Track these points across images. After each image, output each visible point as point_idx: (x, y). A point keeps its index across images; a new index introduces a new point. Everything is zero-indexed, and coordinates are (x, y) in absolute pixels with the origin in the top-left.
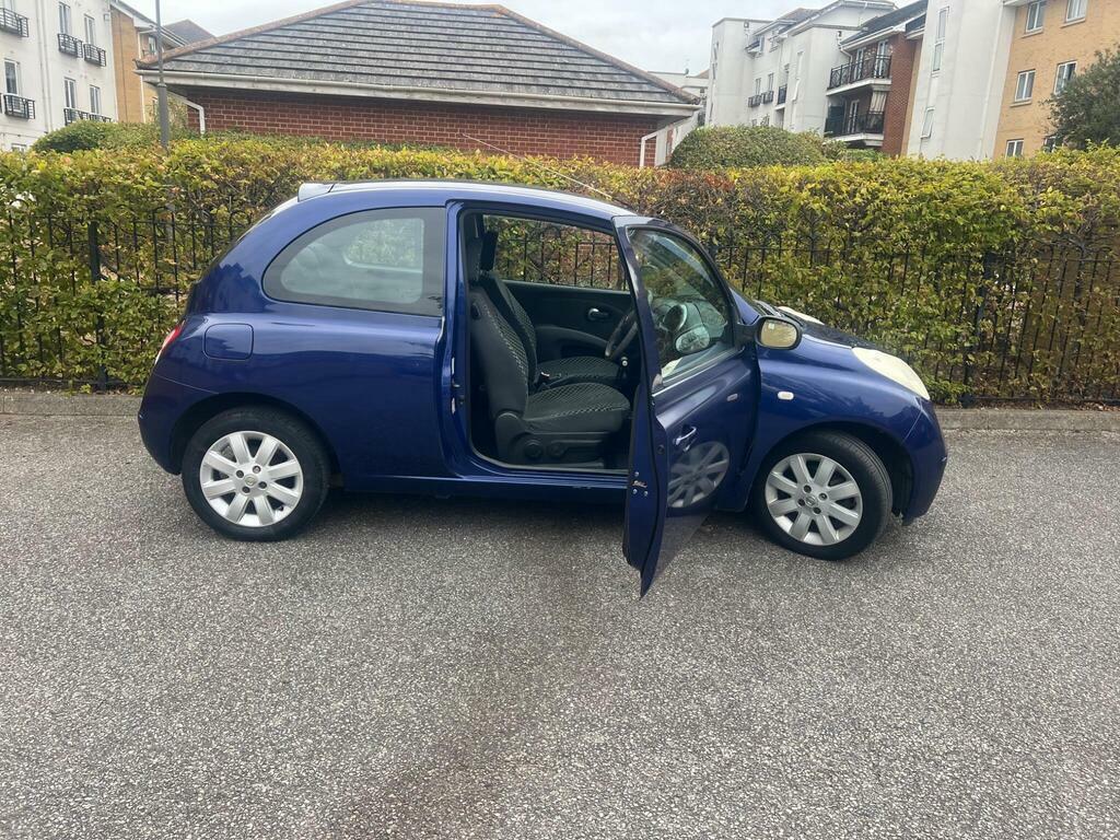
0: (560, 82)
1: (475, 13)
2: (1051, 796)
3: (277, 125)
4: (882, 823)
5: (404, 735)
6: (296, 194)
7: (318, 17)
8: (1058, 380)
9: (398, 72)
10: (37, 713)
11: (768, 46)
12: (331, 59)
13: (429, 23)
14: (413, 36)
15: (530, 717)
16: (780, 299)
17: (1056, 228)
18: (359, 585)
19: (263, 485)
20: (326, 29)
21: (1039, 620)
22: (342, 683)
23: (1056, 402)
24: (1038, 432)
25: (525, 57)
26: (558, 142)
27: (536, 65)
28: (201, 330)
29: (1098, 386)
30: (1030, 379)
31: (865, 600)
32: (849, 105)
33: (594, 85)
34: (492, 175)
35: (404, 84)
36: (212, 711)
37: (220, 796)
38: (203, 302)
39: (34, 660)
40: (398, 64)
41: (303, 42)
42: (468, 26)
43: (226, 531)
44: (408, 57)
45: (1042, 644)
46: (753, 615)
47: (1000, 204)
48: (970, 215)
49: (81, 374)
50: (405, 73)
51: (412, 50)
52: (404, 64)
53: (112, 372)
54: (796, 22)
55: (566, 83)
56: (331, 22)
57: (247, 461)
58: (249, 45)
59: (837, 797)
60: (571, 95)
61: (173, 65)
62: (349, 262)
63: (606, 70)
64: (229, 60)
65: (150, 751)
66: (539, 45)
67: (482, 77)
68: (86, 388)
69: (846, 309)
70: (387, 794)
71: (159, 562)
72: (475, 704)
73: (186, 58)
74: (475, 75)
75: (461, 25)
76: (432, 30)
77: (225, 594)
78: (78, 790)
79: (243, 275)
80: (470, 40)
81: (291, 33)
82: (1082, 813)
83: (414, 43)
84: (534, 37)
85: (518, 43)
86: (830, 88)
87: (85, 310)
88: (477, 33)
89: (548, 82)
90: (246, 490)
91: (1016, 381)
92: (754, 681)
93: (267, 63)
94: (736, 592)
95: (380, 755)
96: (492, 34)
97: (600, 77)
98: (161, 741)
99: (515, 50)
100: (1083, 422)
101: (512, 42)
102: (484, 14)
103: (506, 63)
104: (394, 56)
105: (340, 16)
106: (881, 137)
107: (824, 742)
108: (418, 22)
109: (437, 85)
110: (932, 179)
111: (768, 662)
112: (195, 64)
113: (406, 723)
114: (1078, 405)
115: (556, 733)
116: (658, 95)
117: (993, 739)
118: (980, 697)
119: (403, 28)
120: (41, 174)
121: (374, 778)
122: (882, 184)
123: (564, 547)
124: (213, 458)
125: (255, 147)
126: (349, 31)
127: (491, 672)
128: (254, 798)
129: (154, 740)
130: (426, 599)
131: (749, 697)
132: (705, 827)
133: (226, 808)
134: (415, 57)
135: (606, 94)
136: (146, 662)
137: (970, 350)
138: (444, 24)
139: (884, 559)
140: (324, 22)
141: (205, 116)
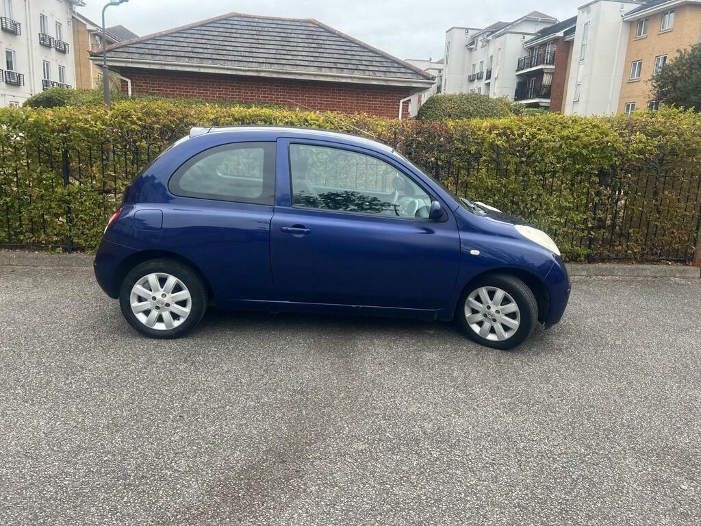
0: (350, 66)
1: (298, 24)
2: (617, 477)
3: (176, 91)
4: (520, 490)
5: (249, 445)
6: (188, 133)
7: (202, 26)
8: (644, 247)
9: (251, 59)
10: (36, 433)
11: (480, 44)
12: (210, 51)
13: (270, 30)
14: (260, 37)
15: (323, 435)
16: (478, 198)
17: (641, 156)
18: (224, 363)
19: (168, 305)
20: (207, 33)
21: (621, 383)
22: (214, 417)
23: (643, 259)
24: (632, 277)
25: (328, 51)
26: (349, 102)
27: (336, 56)
28: (132, 213)
29: (668, 250)
30: (628, 246)
31: (521, 372)
32: (529, 81)
33: (371, 68)
34: (306, 123)
35: (255, 67)
36: (138, 432)
37: (143, 477)
38: (132, 197)
39: (33, 405)
40: (251, 54)
41: (192, 40)
42: (294, 31)
43: (145, 332)
44: (257, 50)
45: (621, 396)
46: (455, 380)
47: (608, 142)
48: (590, 148)
49: (56, 242)
50: (255, 60)
51: (259, 46)
52: (254, 55)
53: (76, 240)
54: (497, 30)
55: (354, 67)
56: (210, 29)
57: (158, 290)
58: (159, 42)
59: (496, 477)
60: (357, 74)
61: (112, 54)
62: (220, 175)
63: (378, 59)
64: (147, 51)
65: (102, 453)
66: (338, 43)
67: (302, 63)
68: (60, 249)
69: (517, 204)
70: (239, 476)
71: (105, 351)
72: (291, 428)
73: (120, 50)
74: (298, 62)
75: (290, 31)
76: (272, 34)
77: (145, 368)
78: (61, 474)
79: (156, 181)
80: (295, 40)
81: (185, 35)
82: (635, 486)
83: (261, 42)
84: (334, 39)
85: (325, 42)
86: (517, 71)
87: (60, 203)
88: (300, 36)
89: (343, 66)
90: (158, 308)
91: (620, 247)
92: (453, 415)
93: (170, 53)
94: (446, 367)
95: (236, 455)
96: (309, 37)
97: (374, 63)
98: (108, 448)
99: (323, 46)
100: (659, 271)
101: (321, 42)
102: (304, 24)
103: (317, 55)
104: (249, 50)
105: (215, 25)
106: (549, 101)
107: (491, 448)
108: (264, 29)
109: (275, 68)
110: (568, 127)
111: (462, 405)
112: (126, 54)
113: (251, 438)
114: (657, 261)
115: (337, 444)
116: (410, 75)
117: (588, 447)
118: (582, 424)
119: (254, 32)
120: (34, 121)
121: (232, 468)
122: (539, 130)
123: (346, 342)
124: (138, 288)
125: (163, 105)
126: (221, 34)
127: (301, 411)
128: (163, 478)
129: (105, 448)
130: (264, 371)
131: (450, 424)
132: (419, 493)
133: (147, 484)
134: (261, 50)
135: (378, 74)
136: (99, 406)
137: (592, 228)
138: (280, 30)
139: (534, 349)
140: (205, 28)
141: (132, 85)
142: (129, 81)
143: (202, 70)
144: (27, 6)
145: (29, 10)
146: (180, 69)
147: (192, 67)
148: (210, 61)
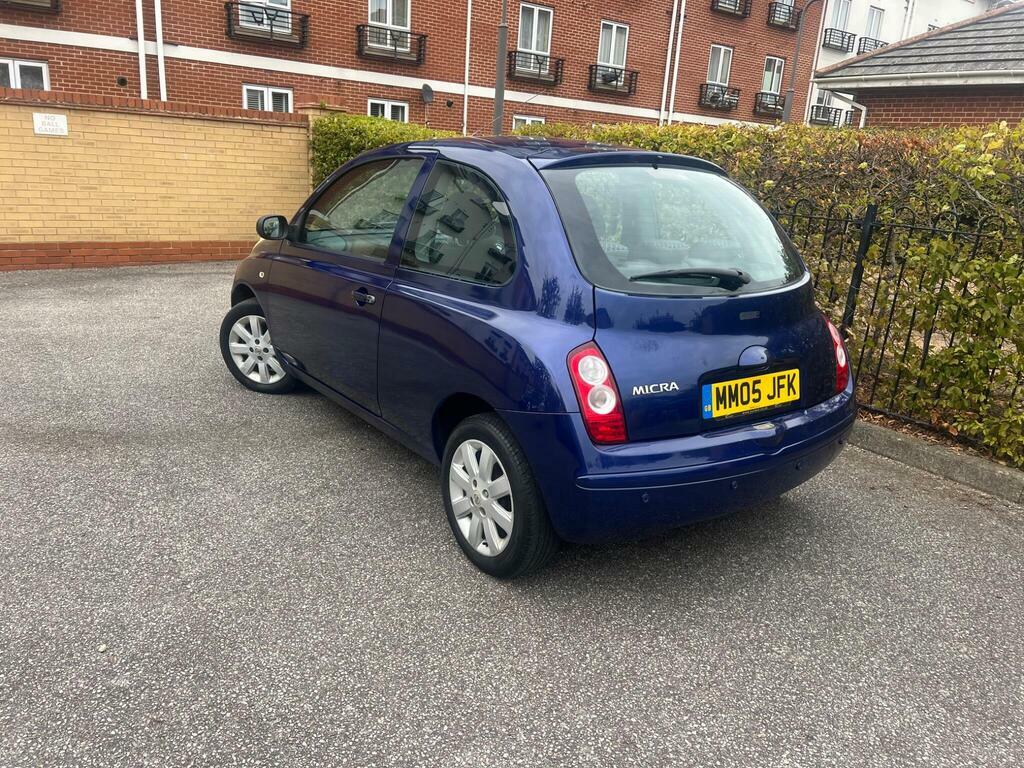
41: (989, 33)
58: (929, 44)
61: (845, 71)
81: (982, 27)
112: (864, 69)
141: (867, 115)
142: (864, 109)
144: (908, 17)
146: (934, 82)
147: (955, 77)
148: (990, 65)
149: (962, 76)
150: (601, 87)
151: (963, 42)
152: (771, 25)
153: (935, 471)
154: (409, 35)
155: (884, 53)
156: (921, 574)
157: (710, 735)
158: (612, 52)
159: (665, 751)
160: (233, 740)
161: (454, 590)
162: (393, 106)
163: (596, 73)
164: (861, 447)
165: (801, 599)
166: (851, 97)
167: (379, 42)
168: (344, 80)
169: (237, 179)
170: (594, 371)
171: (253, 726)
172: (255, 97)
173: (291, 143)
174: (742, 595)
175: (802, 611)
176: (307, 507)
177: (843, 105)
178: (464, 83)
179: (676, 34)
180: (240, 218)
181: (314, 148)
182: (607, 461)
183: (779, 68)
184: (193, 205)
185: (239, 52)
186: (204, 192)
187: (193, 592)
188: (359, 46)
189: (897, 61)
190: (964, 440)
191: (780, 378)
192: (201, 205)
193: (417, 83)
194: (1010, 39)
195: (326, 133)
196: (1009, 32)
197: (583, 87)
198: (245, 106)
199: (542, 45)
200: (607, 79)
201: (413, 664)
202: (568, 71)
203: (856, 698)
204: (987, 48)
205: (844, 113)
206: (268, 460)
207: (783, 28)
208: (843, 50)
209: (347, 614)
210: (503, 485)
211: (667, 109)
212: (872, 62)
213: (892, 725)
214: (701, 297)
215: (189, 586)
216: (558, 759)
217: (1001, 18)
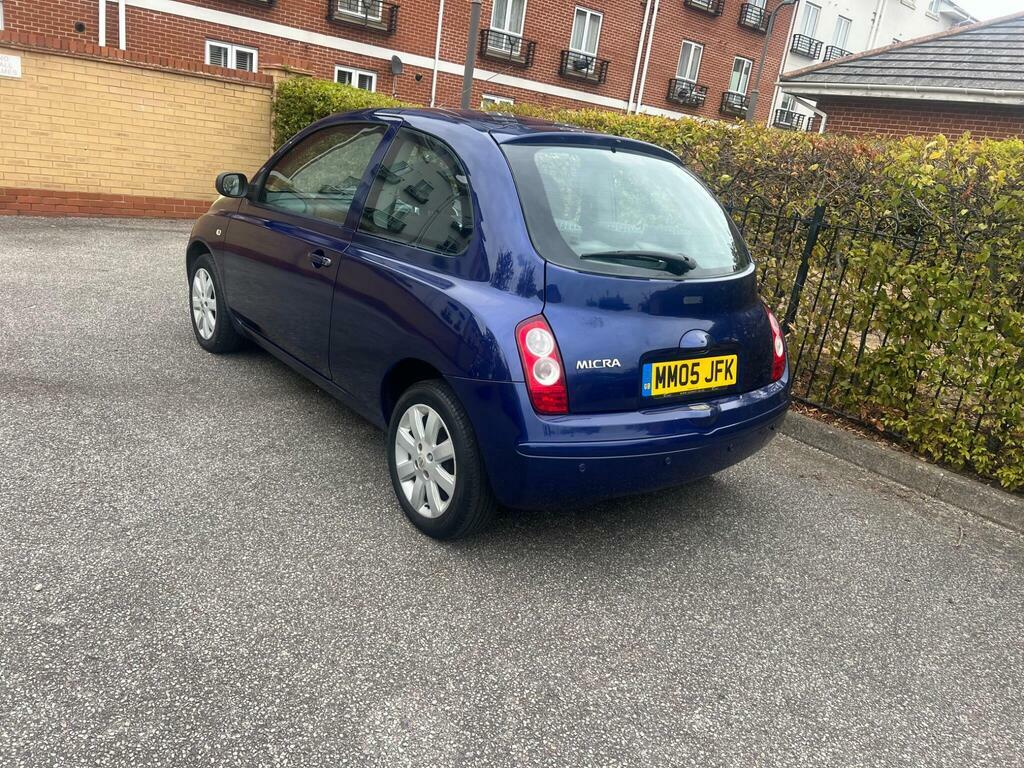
20: (986, 38)
56: (999, 30)
58: (891, 57)
81: (943, 44)
93: (893, 72)
140: (991, 30)
141: (827, 122)
142: (824, 115)
143: (927, 97)
144: (874, 29)
145: (875, 36)
146: (893, 95)
147: (912, 91)
148: (946, 82)
149: (919, 91)
150: (571, 72)
151: (923, 58)
152: (742, 26)
153: (861, 463)
154: (381, 4)
155: (847, 62)
156: (838, 556)
157: (629, 691)
158: (584, 40)
159: (586, 704)
160: (168, 679)
161: (394, 549)
162: (360, 75)
163: (567, 59)
164: (794, 438)
165: (725, 574)
166: (814, 104)
167: (350, 9)
168: (311, 44)
169: (197, 137)
170: (540, 343)
171: (189, 668)
172: (217, 53)
173: (254, 103)
174: (670, 567)
175: (726, 584)
176: (252, 464)
177: (806, 111)
178: (434, 58)
179: (649, 27)
180: (196, 176)
181: (277, 111)
182: (548, 430)
183: (747, 69)
184: (149, 159)
185: (204, 7)
186: (161, 147)
187: (132, 540)
188: (329, 11)
189: (859, 71)
190: (891, 436)
191: (718, 362)
192: (156, 160)
193: (386, 54)
194: (967, 58)
195: (290, 97)
196: (967, 51)
197: (553, 71)
198: (208, 61)
199: (515, 26)
200: (578, 66)
201: (349, 616)
202: (540, 54)
203: (767, 663)
204: (945, 65)
205: (806, 119)
206: (215, 417)
207: (754, 30)
208: (810, 56)
209: (287, 566)
210: (448, 448)
211: (635, 101)
212: (834, 71)
213: (798, 689)
214: (648, 279)
215: (128, 533)
216: (484, 708)
217: (961, 37)
